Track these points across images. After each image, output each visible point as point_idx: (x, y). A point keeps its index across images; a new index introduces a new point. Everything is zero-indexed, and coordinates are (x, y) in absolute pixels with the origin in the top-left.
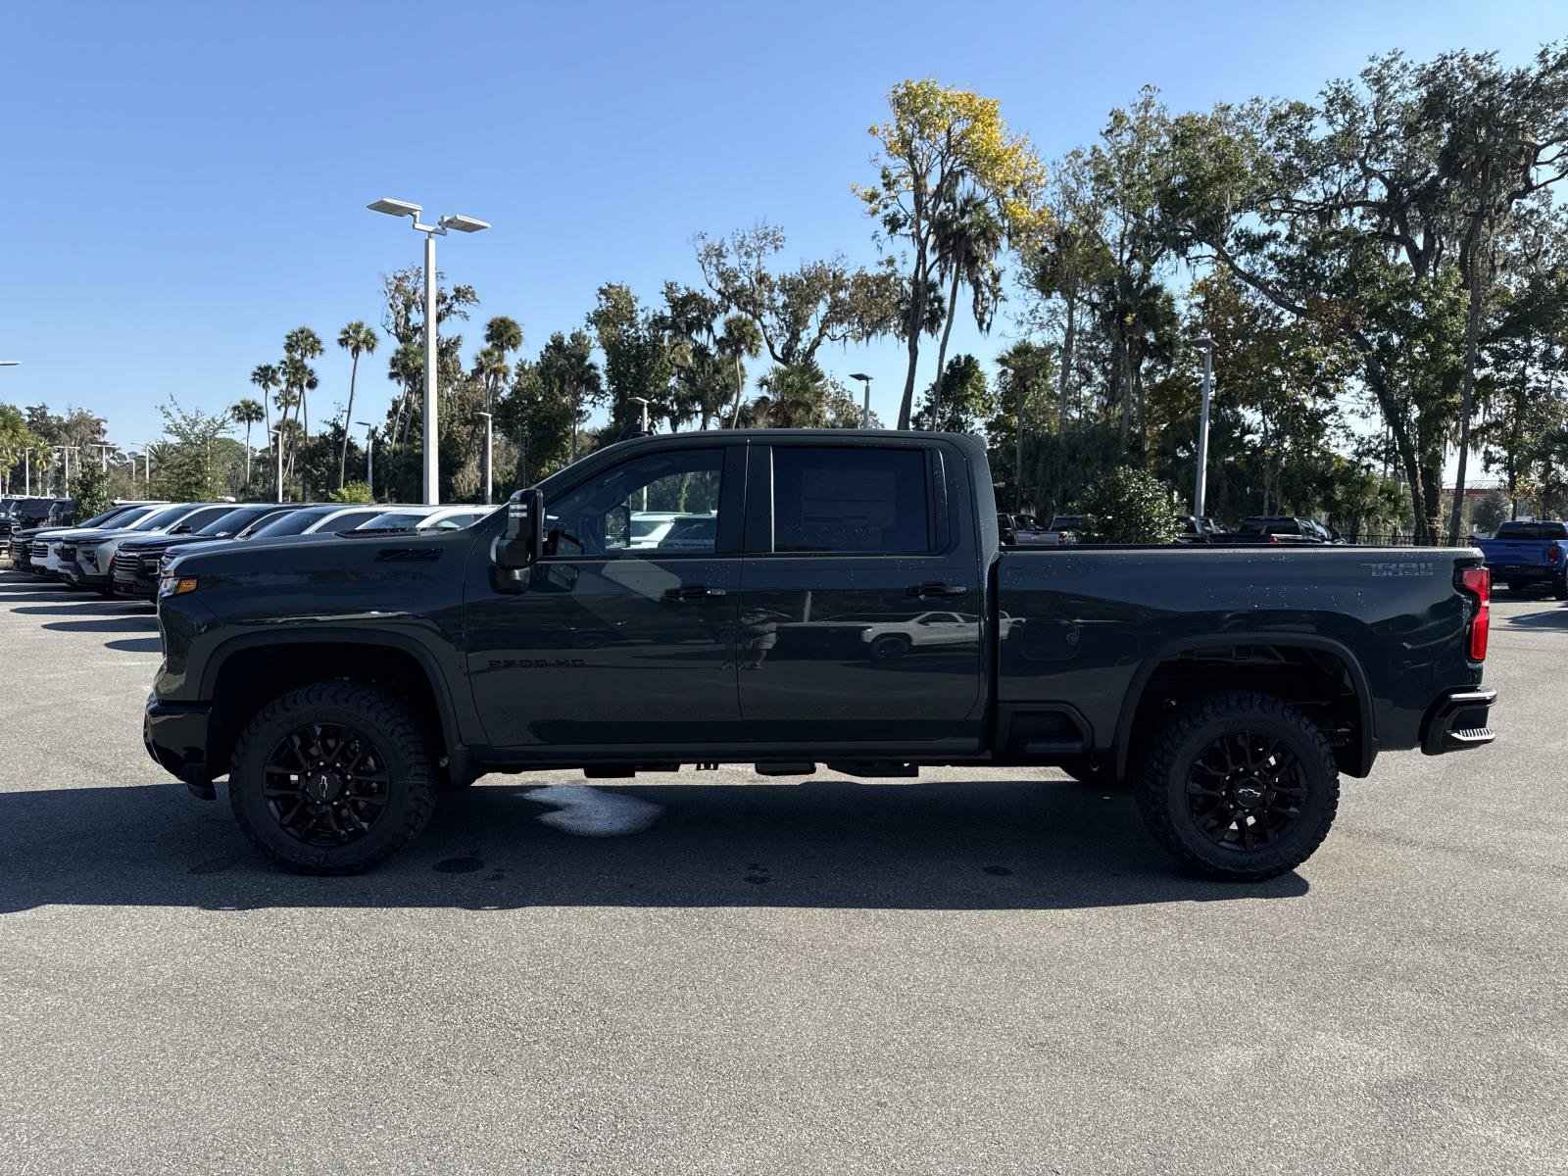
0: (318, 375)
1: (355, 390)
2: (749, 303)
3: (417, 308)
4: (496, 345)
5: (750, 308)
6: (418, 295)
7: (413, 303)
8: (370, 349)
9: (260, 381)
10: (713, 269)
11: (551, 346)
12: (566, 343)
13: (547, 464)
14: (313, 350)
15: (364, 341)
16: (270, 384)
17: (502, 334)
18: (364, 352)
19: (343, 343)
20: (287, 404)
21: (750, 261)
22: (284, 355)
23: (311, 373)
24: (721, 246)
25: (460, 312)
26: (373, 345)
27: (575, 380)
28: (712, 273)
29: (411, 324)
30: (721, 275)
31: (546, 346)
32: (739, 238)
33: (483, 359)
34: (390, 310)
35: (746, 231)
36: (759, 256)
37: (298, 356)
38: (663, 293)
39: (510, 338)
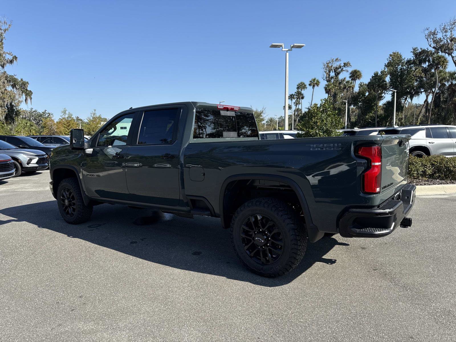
0: (304, 95)
1: (313, 98)
2: (447, 49)
3: (332, 71)
4: (353, 79)
5: (447, 51)
6: (333, 67)
7: (331, 70)
8: (318, 85)
9: (290, 99)
10: (432, 40)
11: (374, 76)
12: (379, 74)
13: (368, 115)
14: (304, 88)
15: (316, 84)
16: (293, 99)
17: (355, 75)
18: (316, 87)
19: (310, 85)
20: (297, 104)
21: (447, 34)
22: (296, 90)
23: (302, 95)
24: (435, 31)
25: (346, 70)
26: (318, 84)
27: (377, 86)
28: (431, 41)
29: (330, 76)
30: (434, 41)
31: (372, 77)
32: (443, 26)
33: (346, 84)
34: (325, 73)
35: (446, 24)
36: (451, 31)
37: (300, 90)
38: (412, 52)
39: (357, 76)
